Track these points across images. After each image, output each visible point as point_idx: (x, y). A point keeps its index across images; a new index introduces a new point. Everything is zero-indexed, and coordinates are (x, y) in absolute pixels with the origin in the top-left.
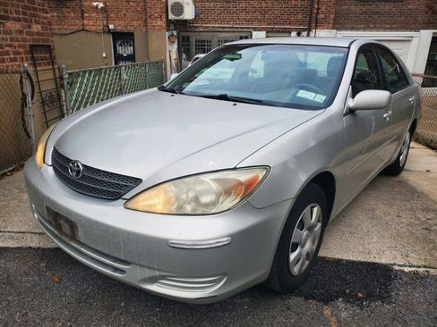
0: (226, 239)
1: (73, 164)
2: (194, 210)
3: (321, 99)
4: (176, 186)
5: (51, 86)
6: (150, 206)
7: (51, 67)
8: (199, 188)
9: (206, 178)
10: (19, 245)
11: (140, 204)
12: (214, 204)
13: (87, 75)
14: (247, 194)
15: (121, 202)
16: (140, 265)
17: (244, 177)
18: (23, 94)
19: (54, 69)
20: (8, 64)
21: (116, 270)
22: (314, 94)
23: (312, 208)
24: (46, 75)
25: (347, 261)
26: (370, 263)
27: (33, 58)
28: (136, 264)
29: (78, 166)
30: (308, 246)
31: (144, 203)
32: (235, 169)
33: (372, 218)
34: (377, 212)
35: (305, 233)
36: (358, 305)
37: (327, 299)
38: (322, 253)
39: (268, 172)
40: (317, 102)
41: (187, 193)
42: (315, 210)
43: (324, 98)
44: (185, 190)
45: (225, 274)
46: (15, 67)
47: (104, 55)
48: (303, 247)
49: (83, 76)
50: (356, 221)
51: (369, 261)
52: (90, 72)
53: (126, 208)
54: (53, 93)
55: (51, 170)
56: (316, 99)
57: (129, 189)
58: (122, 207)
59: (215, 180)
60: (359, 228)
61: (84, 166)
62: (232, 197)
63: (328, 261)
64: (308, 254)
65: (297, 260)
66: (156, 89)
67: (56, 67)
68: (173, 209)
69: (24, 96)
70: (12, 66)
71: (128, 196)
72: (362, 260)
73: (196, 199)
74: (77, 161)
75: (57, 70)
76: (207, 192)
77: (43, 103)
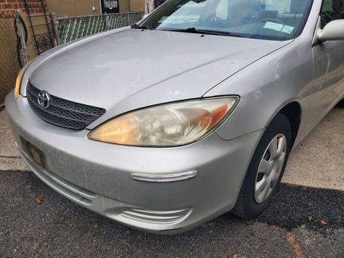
0: (191, 172)
1: (41, 94)
2: (160, 141)
3: (288, 29)
4: (140, 117)
5: (43, 31)
6: (113, 137)
7: (43, 14)
8: (165, 118)
9: (171, 108)
10: (10, 169)
11: (104, 135)
12: (179, 135)
13: (75, 22)
14: (215, 126)
15: (85, 132)
16: (104, 196)
17: (212, 107)
18: (18, 37)
19: (46, 16)
20: (3, 10)
21: (83, 199)
22: (281, 26)
23: (278, 138)
24: (38, 21)
25: (308, 188)
26: (330, 190)
27: (26, 5)
28: (100, 194)
29: (45, 97)
30: (273, 175)
31: (107, 134)
32: (202, 98)
33: (329, 146)
34: (333, 141)
35: (270, 162)
36: (321, 233)
37: (290, 226)
38: (284, 180)
39: (237, 102)
40: (284, 33)
41: (152, 123)
42: (281, 140)
43: (291, 29)
44: (150, 121)
45: (190, 207)
46: (10, 12)
47: (94, 9)
48: (267, 176)
49: (72, 23)
50: (314, 148)
51: (330, 188)
52: (79, 19)
53: (90, 139)
54: (46, 37)
55: (25, 101)
56: (284, 30)
57: (93, 119)
58: (86, 138)
59: (180, 110)
60: (318, 156)
61: (51, 96)
62: (199, 128)
63: (289, 188)
64: (272, 183)
65: (262, 188)
66: (129, 27)
67: (47, 14)
68: (138, 140)
69: (19, 39)
70: (7, 12)
71: (91, 126)
72: (323, 187)
73: (162, 130)
74: (45, 92)
75: (48, 17)
76: (172, 123)
77: (37, 46)
